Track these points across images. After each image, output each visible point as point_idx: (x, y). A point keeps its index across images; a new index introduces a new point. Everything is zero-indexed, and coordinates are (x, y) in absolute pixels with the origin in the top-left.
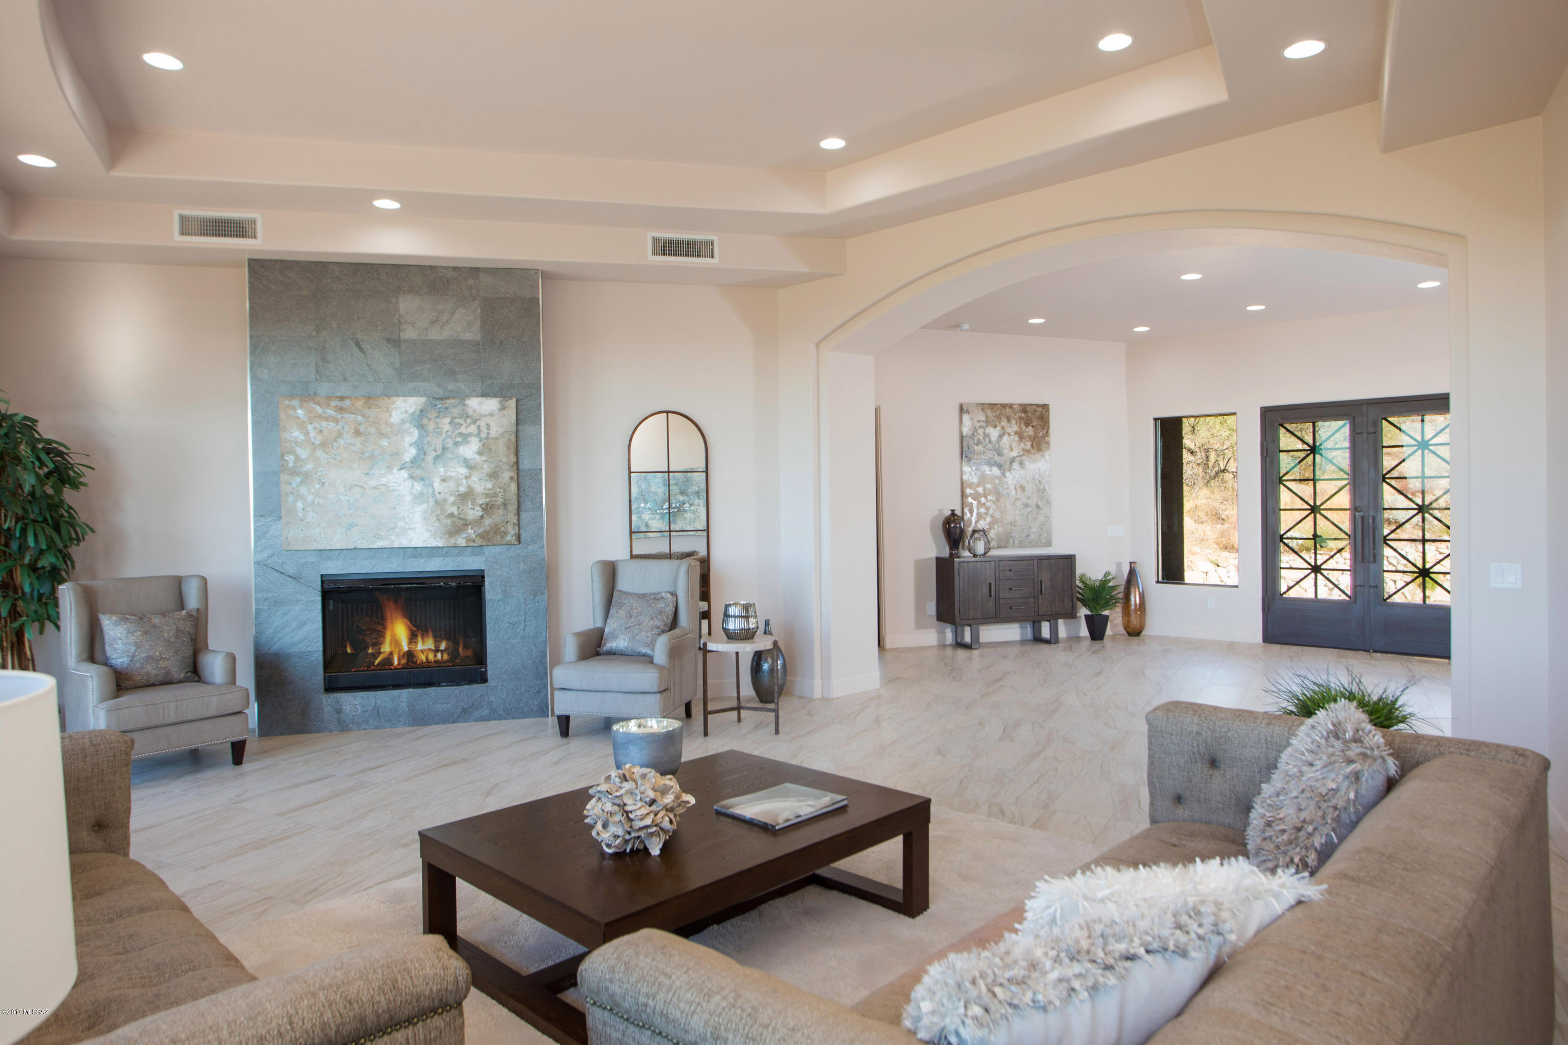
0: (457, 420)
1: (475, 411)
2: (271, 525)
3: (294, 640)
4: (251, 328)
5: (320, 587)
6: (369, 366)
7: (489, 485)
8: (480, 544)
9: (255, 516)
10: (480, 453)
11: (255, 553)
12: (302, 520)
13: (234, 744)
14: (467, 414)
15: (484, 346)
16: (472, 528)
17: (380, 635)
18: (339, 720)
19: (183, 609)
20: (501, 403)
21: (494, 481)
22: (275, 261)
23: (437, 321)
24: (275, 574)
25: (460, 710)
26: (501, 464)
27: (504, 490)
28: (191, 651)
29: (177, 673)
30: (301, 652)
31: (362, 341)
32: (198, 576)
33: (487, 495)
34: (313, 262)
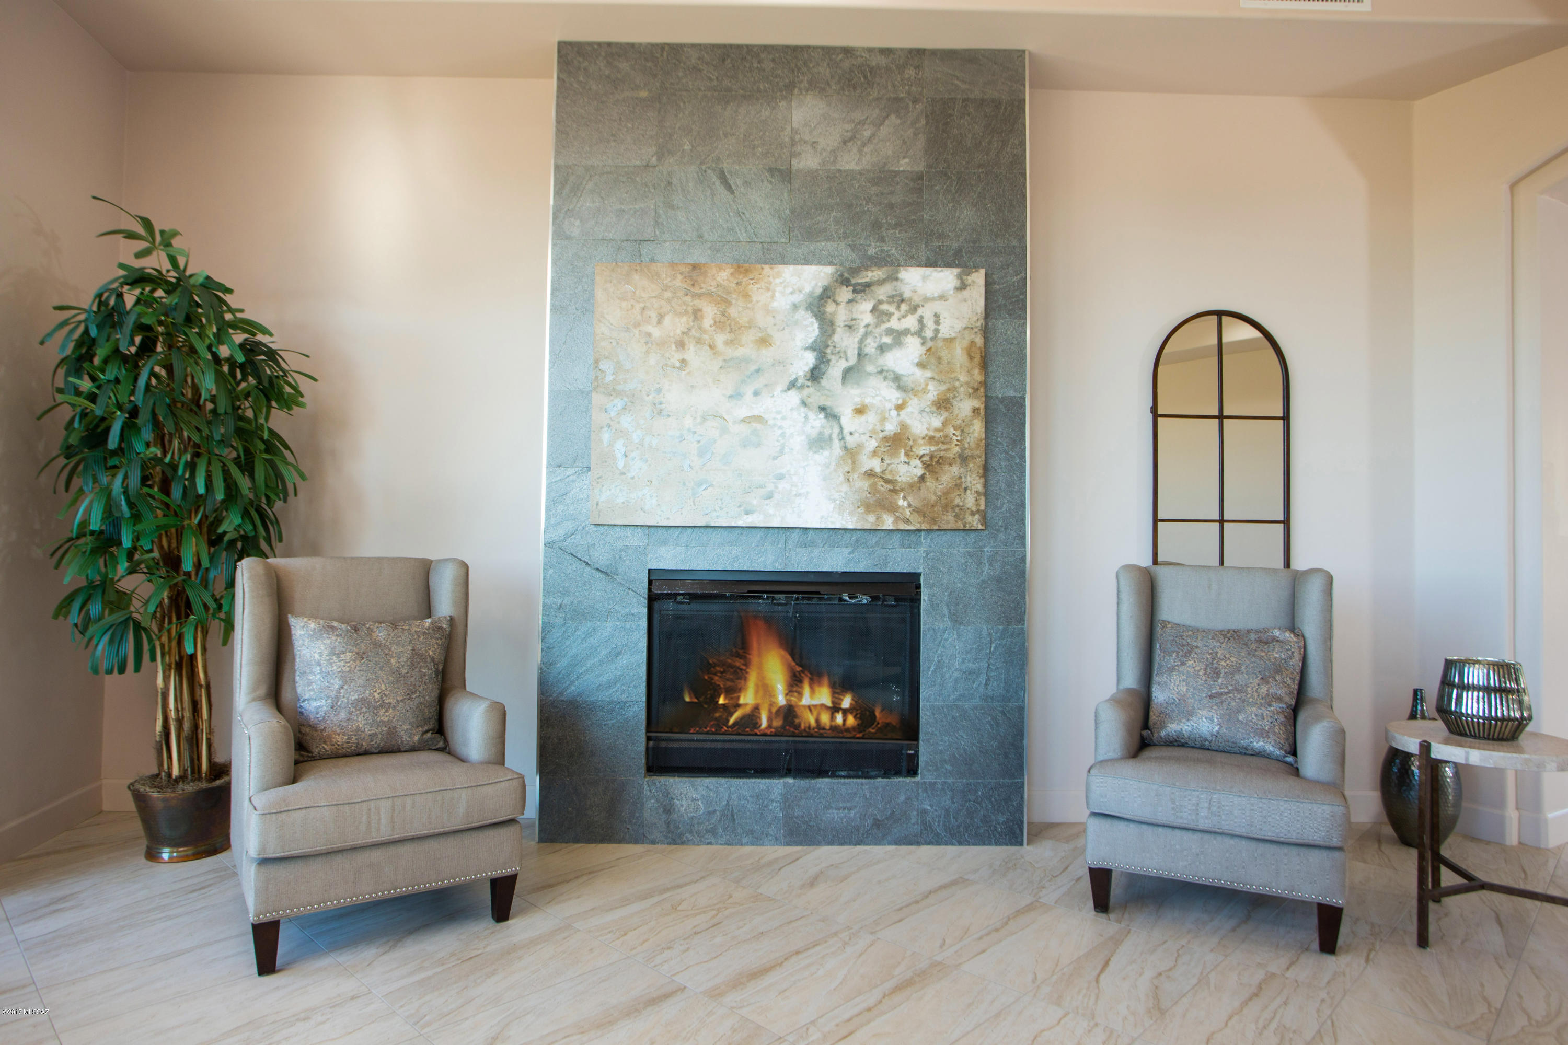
0: (884, 307)
1: (915, 291)
2: (574, 481)
3: (603, 680)
4: (558, 153)
5: (646, 591)
6: (739, 214)
7: (937, 422)
8: (918, 526)
9: (549, 466)
10: (921, 365)
11: (547, 528)
12: (624, 474)
13: (495, 882)
14: (901, 295)
15: (930, 180)
16: (905, 498)
17: (740, 675)
18: (668, 824)
19: (430, 617)
20: (959, 277)
21: (945, 415)
22: (600, 44)
23: (852, 138)
24: (577, 565)
25: (869, 822)
26: (957, 384)
27: (962, 431)
28: (435, 694)
29: (409, 733)
30: (612, 702)
31: (730, 172)
32: (455, 559)
33: (931, 440)
34: (657, 45)
